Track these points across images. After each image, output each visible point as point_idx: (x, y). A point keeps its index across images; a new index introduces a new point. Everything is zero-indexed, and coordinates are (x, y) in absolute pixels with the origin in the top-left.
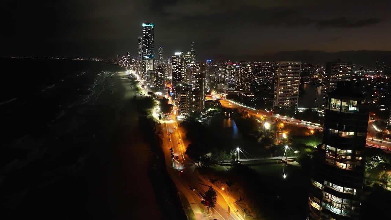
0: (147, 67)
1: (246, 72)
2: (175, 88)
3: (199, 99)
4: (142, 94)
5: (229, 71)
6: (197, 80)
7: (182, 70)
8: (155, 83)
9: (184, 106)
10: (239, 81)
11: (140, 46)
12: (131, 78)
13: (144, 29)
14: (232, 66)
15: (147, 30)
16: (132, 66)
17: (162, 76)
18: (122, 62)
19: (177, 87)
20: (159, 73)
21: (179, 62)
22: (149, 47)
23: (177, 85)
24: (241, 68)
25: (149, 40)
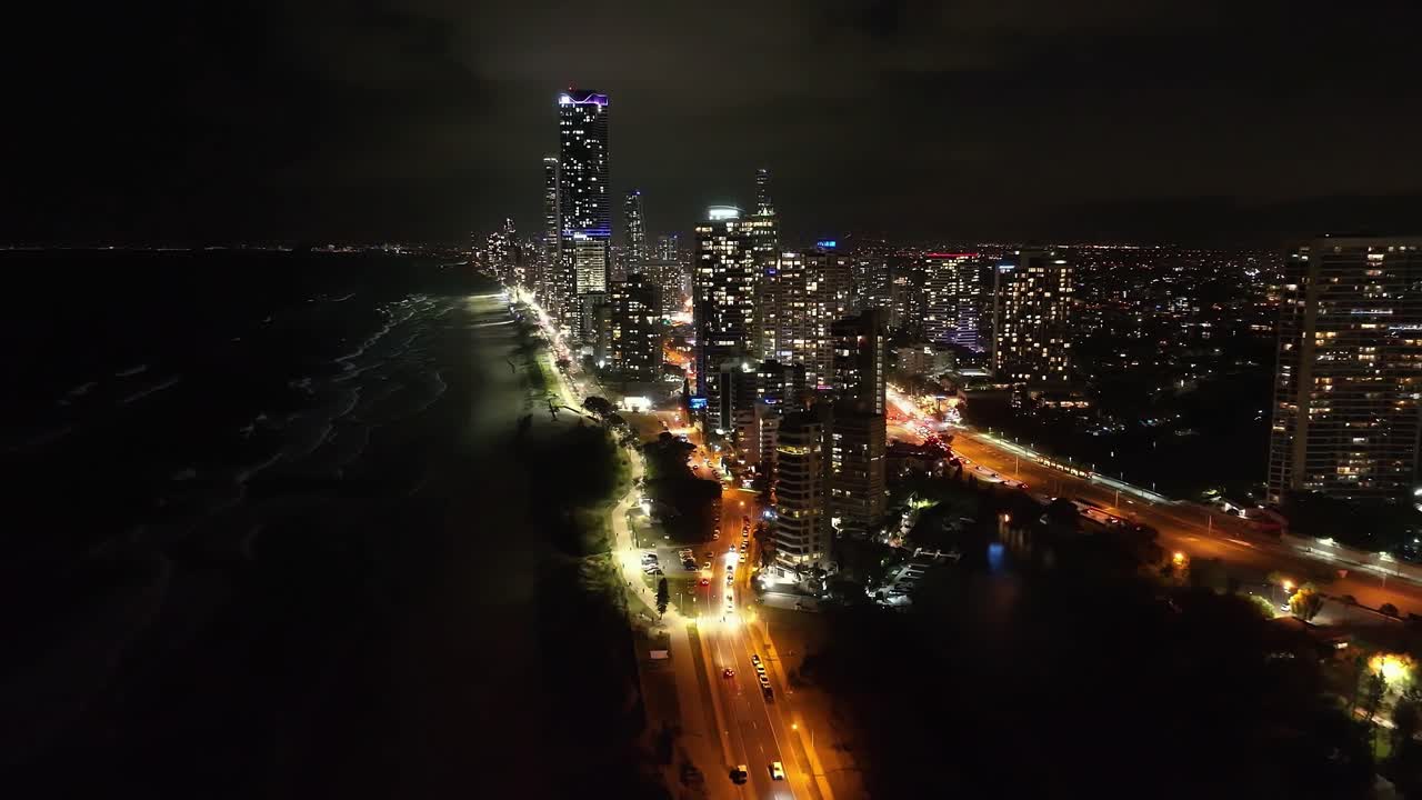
0: (580, 276)
1: (1048, 294)
2: (715, 382)
3: (868, 456)
4: (557, 408)
5: (936, 287)
6: (843, 348)
7: (741, 289)
8: (615, 349)
9: (797, 514)
10: (1011, 337)
11: (553, 192)
12: (518, 322)
13: (566, 119)
14: (950, 265)
15: (577, 121)
16: (523, 270)
17: (650, 319)
18: (485, 256)
19: (725, 376)
20: (634, 305)
21: (730, 253)
22: (587, 194)
23: (725, 366)
24: (1023, 275)
25: (586, 165)
